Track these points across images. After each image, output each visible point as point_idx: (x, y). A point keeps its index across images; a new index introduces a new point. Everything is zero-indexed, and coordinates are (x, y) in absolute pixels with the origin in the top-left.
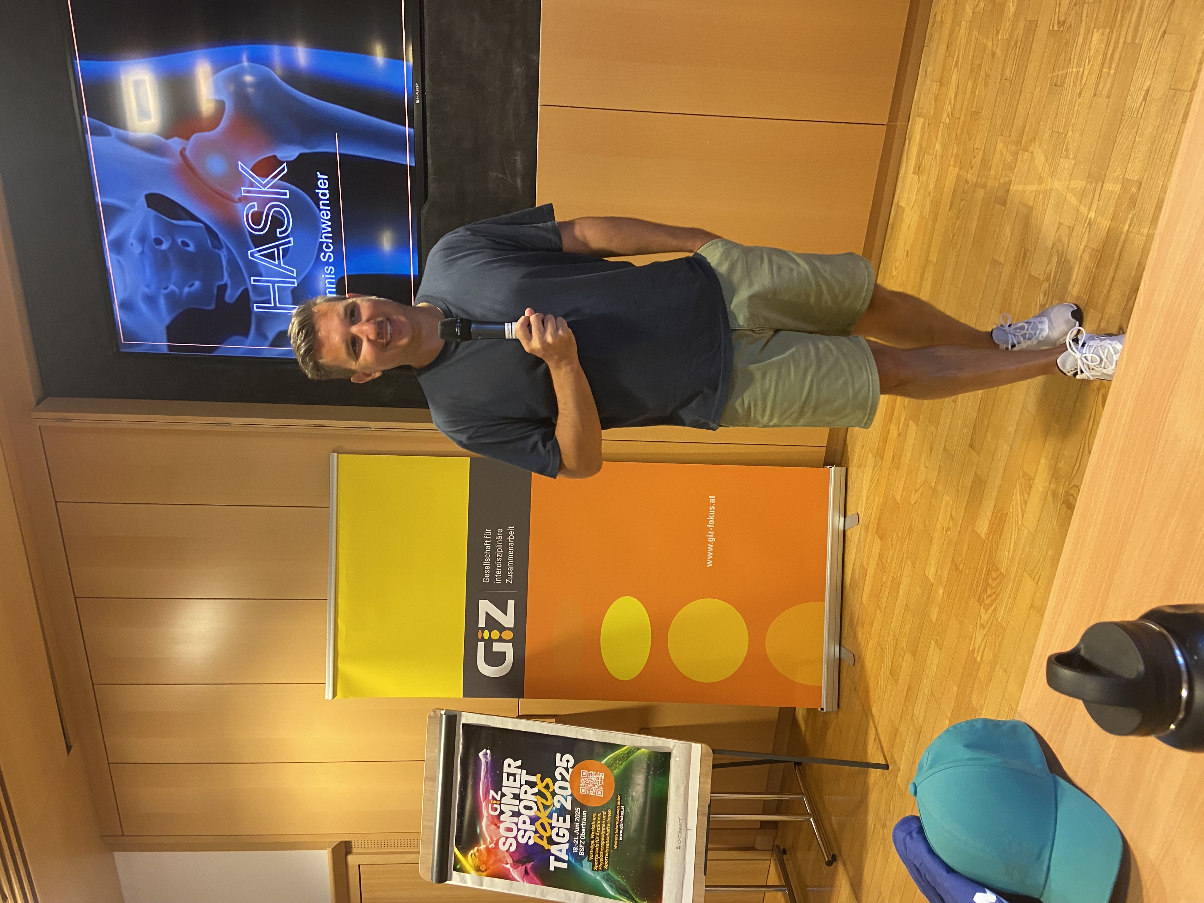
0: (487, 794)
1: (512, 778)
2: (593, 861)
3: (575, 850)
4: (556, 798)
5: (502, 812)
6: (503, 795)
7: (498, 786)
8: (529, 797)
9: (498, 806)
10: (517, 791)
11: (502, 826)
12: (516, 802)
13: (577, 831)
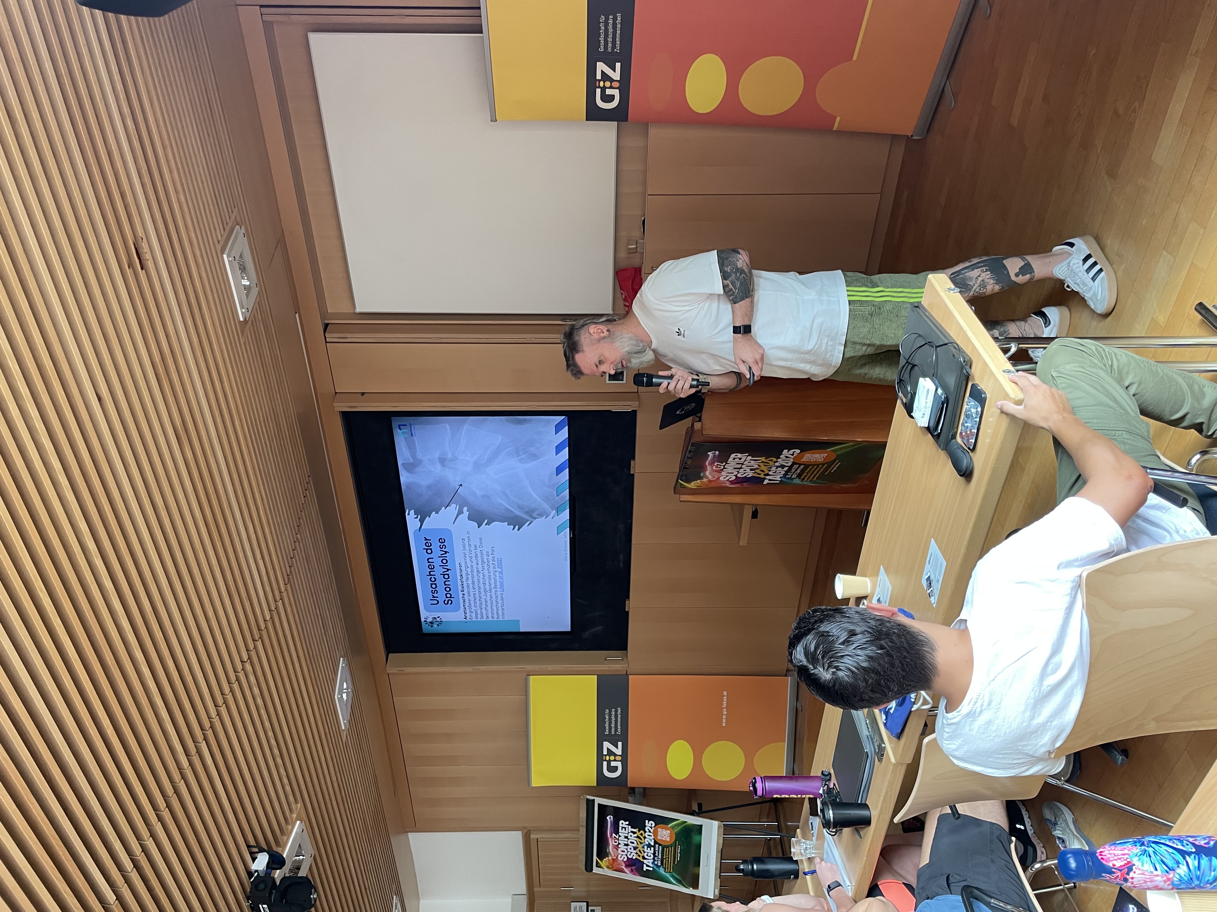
0: (611, 835)
1: (623, 829)
2: (665, 868)
3: (656, 863)
4: (646, 840)
5: (619, 844)
6: (620, 836)
7: (617, 832)
8: (633, 838)
9: (617, 841)
10: (627, 835)
11: (620, 850)
12: (627, 840)
13: (657, 855)
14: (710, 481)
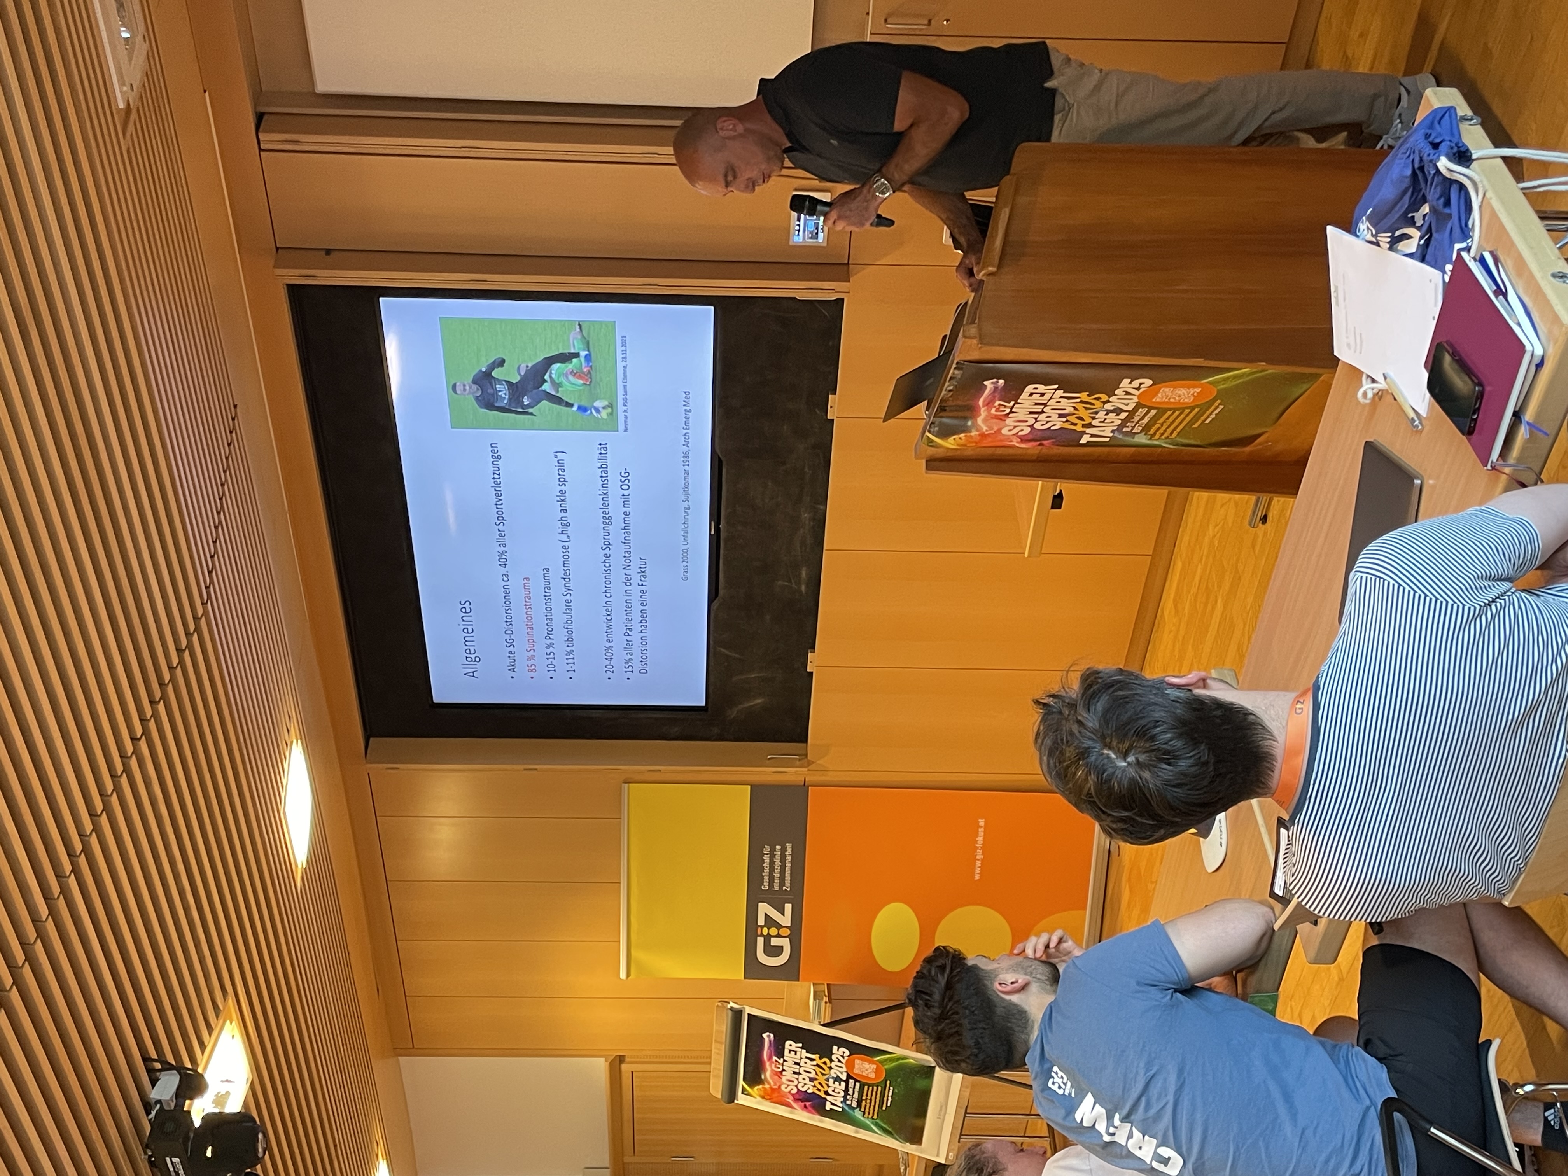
0: (772, 1059)
1: (793, 1053)
2: (864, 1111)
3: (849, 1102)
4: (832, 1071)
5: (783, 1071)
6: (785, 1060)
7: (781, 1054)
8: (808, 1066)
9: (781, 1067)
10: (798, 1061)
11: (784, 1078)
12: (798, 1067)
13: (850, 1092)
14: (983, 436)
